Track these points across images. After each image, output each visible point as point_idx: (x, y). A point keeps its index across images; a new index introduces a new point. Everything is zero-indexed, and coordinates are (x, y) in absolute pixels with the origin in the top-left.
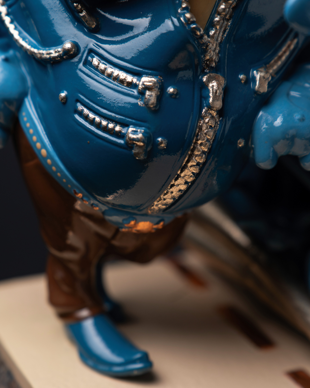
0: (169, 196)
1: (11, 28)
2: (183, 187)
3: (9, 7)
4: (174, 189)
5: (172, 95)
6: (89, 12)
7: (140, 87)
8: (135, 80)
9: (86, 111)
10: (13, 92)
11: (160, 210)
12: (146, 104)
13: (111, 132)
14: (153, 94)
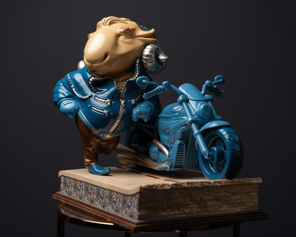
0: (114, 127)
1: (76, 93)
2: (117, 125)
3: (75, 89)
4: (115, 125)
5: (113, 103)
6: (95, 88)
7: (107, 102)
8: (105, 101)
9: (95, 108)
10: (77, 107)
11: (112, 132)
12: (108, 105)
13: (100, 112)
14: (110, 103)
